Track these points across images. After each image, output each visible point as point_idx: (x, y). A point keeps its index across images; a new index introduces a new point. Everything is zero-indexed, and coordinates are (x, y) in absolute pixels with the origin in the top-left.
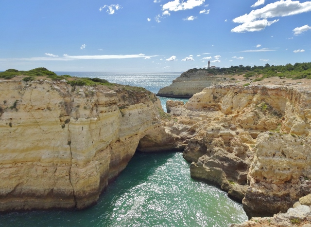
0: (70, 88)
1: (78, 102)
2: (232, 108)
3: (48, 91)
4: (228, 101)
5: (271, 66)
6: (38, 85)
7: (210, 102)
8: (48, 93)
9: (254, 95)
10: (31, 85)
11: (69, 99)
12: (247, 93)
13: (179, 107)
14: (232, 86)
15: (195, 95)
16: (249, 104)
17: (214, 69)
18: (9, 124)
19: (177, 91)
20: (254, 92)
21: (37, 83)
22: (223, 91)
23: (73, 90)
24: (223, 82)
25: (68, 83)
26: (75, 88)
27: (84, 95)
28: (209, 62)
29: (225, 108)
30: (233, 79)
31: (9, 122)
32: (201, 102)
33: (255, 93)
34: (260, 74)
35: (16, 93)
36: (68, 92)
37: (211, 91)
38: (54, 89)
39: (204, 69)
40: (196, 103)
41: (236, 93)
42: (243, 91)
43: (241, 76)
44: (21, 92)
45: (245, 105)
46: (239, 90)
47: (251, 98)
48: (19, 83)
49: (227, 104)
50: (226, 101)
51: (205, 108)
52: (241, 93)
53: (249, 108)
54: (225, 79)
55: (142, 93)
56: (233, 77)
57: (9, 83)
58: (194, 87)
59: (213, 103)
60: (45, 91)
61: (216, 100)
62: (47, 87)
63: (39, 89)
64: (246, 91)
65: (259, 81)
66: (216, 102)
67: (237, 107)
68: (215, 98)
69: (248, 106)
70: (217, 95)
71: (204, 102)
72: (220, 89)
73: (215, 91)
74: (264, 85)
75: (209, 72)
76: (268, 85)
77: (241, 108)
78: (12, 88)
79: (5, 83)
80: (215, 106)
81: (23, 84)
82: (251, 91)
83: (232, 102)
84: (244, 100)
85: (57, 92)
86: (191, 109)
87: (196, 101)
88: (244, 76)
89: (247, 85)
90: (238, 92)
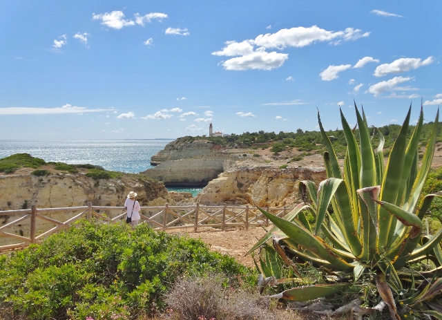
0: (92, 183)
1: (108, 199)
2: (267, 199)
3: (70, 187)
4: (261, 189)
5: (304, 132)
6: (58, 181)
7: (234, 192)
8: (70, 190)
9: (295, 181)
10: (49, 181)
11: (93, 196)
12: (287, 178)
13: (187, 202)
14: (264, 168)
15: (210, 182)
16: (290, 192)
17: (220, 137)
18: (19, 232)
19: (170, 175)
20: (295, 176)
21: (56, 177)
22: (251, 176)
23: (97, 185)
24: (242, 160)
25: (88, 176)
26: (98, 183)
27: (115, 190)
28: (211, 125)
29: (257, 200)
30: (257, 156)
31: (18, 229)
32: (221, 193)
33: (296, 178)
34: (293, 146)
35: (24, 192)
36: (90, 187)
37: (234, 176)
38: (77, 184)
39: (204, 137)
40: (214, 194)
41: (272, 178)
42: (280, 175)
43: (267, 151)
44: (31, 190)
45: (285, 194)
46: (274, 174)
47: (291, 185)
48: (27, 177)
49: (259, 194)
50: (257, 191)
51: (227, 200)
52: (278, 178)
53: (291, 198)
54: (245, 155)
55: (160, 184)
56: (256, 152)
57: (14, 179)
58: (197, 168)
59: (237, 193)
60: (67, 187)
61: (242, 189)
62: (68, 182)
63: (59, 185)
64: (284, 175)
65: (298, 160)
66: (242, 191)
67: (273, 198)
68: (240, 185)
69: (290, 196)
70: (243, 182)
71: (225, 193)
72: (246, 173)
73: (240, 176)
74: (306, 167)
75: (213, 143)
76: (311, 167)
77: (280, 199)
78: (17, 185)
79: (9, 179)
80: (241, 197)
81: (35, 180)
82: (291, 175)
83: (267, 191)
84: (283, 188)
85: (81, 188)
86: (208, 204)
87: (214, 190)
88: (272, 150)
89: (285, 167)
90: (274, 176)
